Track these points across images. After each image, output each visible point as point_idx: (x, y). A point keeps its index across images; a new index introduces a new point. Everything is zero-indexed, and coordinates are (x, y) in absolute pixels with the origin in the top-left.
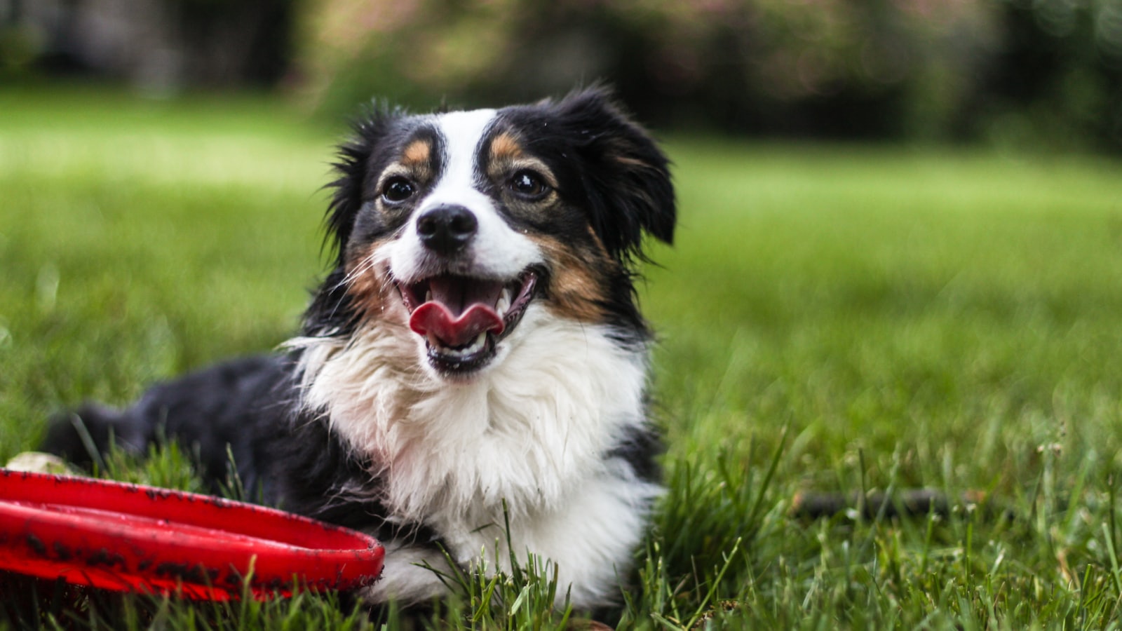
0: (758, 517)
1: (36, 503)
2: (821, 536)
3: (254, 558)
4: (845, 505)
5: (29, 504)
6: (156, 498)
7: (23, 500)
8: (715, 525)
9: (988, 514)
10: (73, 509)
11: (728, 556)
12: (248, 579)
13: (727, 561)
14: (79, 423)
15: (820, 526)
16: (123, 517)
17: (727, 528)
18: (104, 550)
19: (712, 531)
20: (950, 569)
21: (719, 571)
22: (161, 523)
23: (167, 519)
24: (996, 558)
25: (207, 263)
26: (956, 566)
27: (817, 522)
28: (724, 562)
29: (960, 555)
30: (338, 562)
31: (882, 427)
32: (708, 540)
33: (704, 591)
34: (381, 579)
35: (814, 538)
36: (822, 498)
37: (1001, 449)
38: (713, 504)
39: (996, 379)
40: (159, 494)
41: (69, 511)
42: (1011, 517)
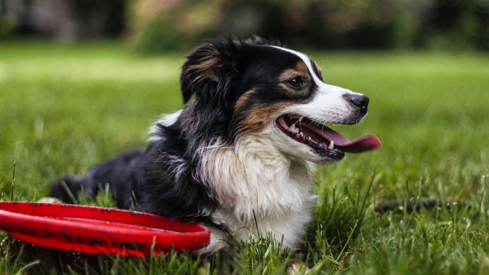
0: (364, 211)
1: (54, 217)
2: (390, 219)
3: (155, 238)
4: (397, 205)
5: (52, 217)
6: (105, 212)
7: (49, 216)
8: (345, 215)
9: (460, 207)
10: (70, 218)
11: (353, 229)
12: (153, 246)
13: (353, 230)
14: (64, 184)
15: (389, 214)
16: (92, 221)
17: (350, 217)
18: (97, 238)
19: (343, 218)
20: (447, 230)
21: (349, 235)
22: (108, 223)
23: (110, 221)
24: (467, 224)
25: (103, 113)
26: (450, 229)
27: (387, 212)
28: (352, 231)
29: (451, 224)
30: (194, 238)
31: (409, 172)
32: (342, 222)
33: (344, 244)
34: (210, 243)
35: (387, 219)
36: (387, 203)
37: (461, 179)
38: (343, 206)
39: (453, 148)
40: (107, 210)
41: (68, 220)
42: (470, 208)
